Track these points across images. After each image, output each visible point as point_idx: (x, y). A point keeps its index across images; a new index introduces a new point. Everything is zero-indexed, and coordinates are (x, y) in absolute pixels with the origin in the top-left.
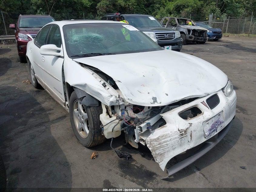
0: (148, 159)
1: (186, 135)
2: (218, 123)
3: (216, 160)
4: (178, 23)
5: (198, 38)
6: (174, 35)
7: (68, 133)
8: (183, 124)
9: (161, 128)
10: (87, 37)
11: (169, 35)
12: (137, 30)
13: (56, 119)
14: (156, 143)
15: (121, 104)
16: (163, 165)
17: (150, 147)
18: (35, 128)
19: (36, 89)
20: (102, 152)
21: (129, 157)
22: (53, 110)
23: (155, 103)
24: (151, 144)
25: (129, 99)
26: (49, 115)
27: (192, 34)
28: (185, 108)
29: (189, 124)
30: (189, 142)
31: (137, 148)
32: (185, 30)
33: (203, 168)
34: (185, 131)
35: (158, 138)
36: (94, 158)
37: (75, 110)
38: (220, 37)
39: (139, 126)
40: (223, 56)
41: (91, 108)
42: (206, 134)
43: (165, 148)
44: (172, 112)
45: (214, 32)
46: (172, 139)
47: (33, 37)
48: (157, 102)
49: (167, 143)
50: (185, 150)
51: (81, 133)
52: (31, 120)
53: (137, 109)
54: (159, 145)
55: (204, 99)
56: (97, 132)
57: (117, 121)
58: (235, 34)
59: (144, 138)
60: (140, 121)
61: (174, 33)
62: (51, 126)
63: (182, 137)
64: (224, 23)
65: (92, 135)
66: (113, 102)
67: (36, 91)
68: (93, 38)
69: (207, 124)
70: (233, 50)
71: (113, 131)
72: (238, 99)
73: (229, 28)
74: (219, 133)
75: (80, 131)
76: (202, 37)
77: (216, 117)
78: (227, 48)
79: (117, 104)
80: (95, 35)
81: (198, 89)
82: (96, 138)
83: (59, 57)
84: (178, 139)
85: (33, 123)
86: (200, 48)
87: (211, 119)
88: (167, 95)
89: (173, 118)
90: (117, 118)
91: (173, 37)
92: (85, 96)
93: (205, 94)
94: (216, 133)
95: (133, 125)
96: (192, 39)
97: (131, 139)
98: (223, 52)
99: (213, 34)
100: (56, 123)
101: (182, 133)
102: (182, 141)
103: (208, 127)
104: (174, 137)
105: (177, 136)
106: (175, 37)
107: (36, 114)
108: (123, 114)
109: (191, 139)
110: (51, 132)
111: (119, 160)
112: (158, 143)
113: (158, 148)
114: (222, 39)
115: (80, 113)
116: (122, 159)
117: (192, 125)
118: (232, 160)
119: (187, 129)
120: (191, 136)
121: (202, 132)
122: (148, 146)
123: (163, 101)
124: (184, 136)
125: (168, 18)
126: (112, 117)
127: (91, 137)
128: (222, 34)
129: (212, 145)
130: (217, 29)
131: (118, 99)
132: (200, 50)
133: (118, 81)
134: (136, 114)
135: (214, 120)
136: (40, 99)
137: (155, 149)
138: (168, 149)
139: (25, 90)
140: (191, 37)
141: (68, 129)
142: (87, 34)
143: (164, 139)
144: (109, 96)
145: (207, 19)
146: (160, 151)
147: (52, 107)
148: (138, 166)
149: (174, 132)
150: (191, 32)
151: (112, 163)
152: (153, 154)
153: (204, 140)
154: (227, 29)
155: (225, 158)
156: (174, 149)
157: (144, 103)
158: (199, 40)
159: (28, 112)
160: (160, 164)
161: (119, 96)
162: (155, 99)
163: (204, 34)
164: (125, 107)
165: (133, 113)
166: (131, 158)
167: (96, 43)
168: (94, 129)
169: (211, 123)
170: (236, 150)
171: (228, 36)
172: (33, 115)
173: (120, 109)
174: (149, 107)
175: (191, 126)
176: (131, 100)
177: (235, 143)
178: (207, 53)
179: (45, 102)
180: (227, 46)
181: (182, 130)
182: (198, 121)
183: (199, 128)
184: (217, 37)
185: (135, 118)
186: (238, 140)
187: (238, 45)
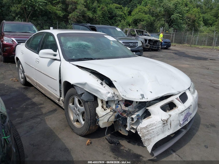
0: (133, 145)
1: (167, 124)
2: (188, 114)
3: (185, 144)
4: (137, 34)
5: (153, 47)
6: (137, 44)
7: (61, 124)
8: (164, 115)
9: (148, 119)
10: (79, 45)
11: (133, 44)
12: (116, 40)
13: (49, 112)
14: (145, 131)
15: (116, 99)
16: (149, 149)
17: (140, 134)
18: (31, 120)
19: (24, 86)
20: (94, 139)
21: (118, 143)
22: (44, 104)
23: (143, 99)
24: (141, 131)
25: (123, 95)
26: (42, 109)
27: (148, 43)
28: (165, 103)
29: (169, 115)
30: (169, 129)
31: (127, 135)
32: (142, 39)
33: (177, 150)
34: (166, 121)
35: (146, 127)
36: (89, 145)
37: (71, 104)
38: (170, 46)
39: (130, 117)
40: (175, 61)
41: (89, 102)
42: (181, 123)
43: (152, 134)
44: (156, 106)
45: (165, 42)
46: (157, 127)
47: (17, 41)
48: (144, 98)
49: (154, 130)
50: (166, 136)
51: (75, 124)
52: (26, 113)
53: (128, 103)
54: (147, 132)
55: (178, 96)
56: (92, 123)
57: (112, 113)
58: (180, 44)
59: (135, 127)
60: (131, 113)
61: (137, 42)
62: (45, 118)
63: (164, 125)
64: (172, 35)
65: (88, 125)
66: (110, 97)
67: (24, 88)
68: (84, 46)
69: (182, 115)
70: (181, 57)
71: (108, 121)
72: (199, 97)
73: (175, 39)
74: (189, 122)
75: (74, 122)
76: (156, 45)
77: (187, 109)
78: (176, 55)
79: (113, 99)
80: (85, 43)
81: (173, 88)
82: (91, 128)
83: (56, 60)
84: (161, 127)
85: (29, 116)
86: (155, 54)
87: (184, 111)
88: (151, 92)
89: (157, 111)
90: (111, 111)
91: (136, 45)
92: (84, 93)
93: (178, 92)
94: (187, 122)
95: (125, 116)
96: (148, 47)
97: (121, 128)
98: (174, 58)
99: (164, 44)
100: (49, 115)
101: (164, 122)
102: (164, 129)
103: (182, 117)
104: (159, 125)
105: (161, 125)
106: (137, 45)
107: (29, 108)
108: (116, 107)
109: (170, 127)
110: (46, 123)
111: (110, 146)
112: (146, 130)
113: (146, 135)
114: (171, 47)
115: (76, 107)
116: (113, 145)
117: (172, 116)
118: (197, 143)
119: (168, 119)
120: (170, 125)
121: (178, 121)
122: (139, 133)
123: (149, 97)
124: (165, 125)
125: (127, 29)
126: (106, 110)
127: (87, 127)
128: (171, 44)
129: (184, 132)
130: (167, 40)
131: (114, 95)
132: (155, 56)
133: (114, 81)
134: (126, 108)
135: (186, 112)
136: (30, 94)
137: (144, 136)
138: (153, 136)
139: (14, 87)
140: (147, 46)
141: (61, 121)
142: (78, 42)
143: (151, 127)
144: (107, 93)
145: (158, 31)
146: (148, 137)
147: (42, 102)
148: (127, 150)
149: (158, 122)
150: (148, 41)
151: (105, 148)
152: (143, 139)
153: (179, 128)
154: (174, 40)
155: (192, 142)
156: (158, 135)
157: (135, 99)
158: (154, 48)
159: (21, 106)
160: (147, 147)
161: (114, 93)
162: (143, 96)
163: (158, 43)
164: (119, 102)
165: (124, 107)
166: (119, 144)
167: (86, 49)
168: (90, 120)
169: (184, 114)
170: (199, 135)
171: (175, 46)
172: (26, 109)
173: (114, 103)
174: (137, 102)
175: (170, 117)
176: (125, 96)
177: (197, 131)
178: (161, 59)
179: (34, 97)
180: (176, 54)
181: (164, 120)
182: (175, 113)
183: (176, 119)
184: (167, 46)
185: (126, 111)
186: (199, 128)
187: (184, 53)
